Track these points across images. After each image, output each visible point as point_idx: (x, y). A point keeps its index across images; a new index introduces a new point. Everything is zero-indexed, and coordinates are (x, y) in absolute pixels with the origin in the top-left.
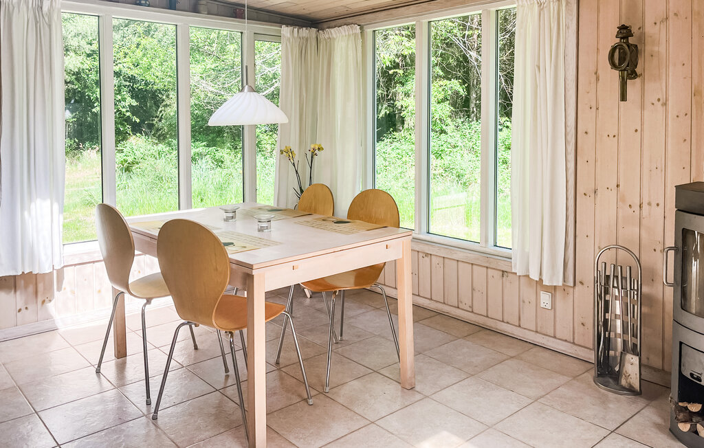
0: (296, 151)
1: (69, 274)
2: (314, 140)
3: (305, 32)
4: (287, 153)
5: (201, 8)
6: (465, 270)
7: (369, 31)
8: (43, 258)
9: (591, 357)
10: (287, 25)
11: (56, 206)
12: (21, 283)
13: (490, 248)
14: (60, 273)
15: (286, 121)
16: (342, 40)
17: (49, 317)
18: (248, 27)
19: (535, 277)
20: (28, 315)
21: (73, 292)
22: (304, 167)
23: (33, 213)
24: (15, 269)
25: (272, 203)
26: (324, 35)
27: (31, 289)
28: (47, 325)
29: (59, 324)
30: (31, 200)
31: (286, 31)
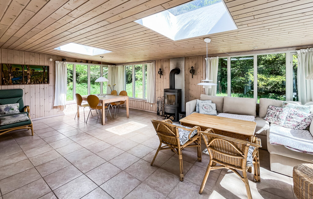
0: (111, 85)
1: (67, 106)
2: (114, 83)
3: (113, 66)
4: (109, 85)
5: (93, 63)
6: (140, 102)
7: (124, 66)
8: (63, 103)
9: (156, 112)
10: (109, 65)
11: (65, 95)
12: (58, 107)
13: (144, 99)
14: (65, 106)
15: (108, 81)
16: (120, 68)
17: (63, 113)
18: (102, 65)
19: (150, 102)
20: (59, 113)
21: (68, 109)
22: (112, 88)
23: (61, 96)
24: (57, 105)
25: (106, 93)
26: (116, 66)
27: (60, 108)
28: (63, 114)
29: (65, 114)
30: (60, 94)
31: (109, 66)
